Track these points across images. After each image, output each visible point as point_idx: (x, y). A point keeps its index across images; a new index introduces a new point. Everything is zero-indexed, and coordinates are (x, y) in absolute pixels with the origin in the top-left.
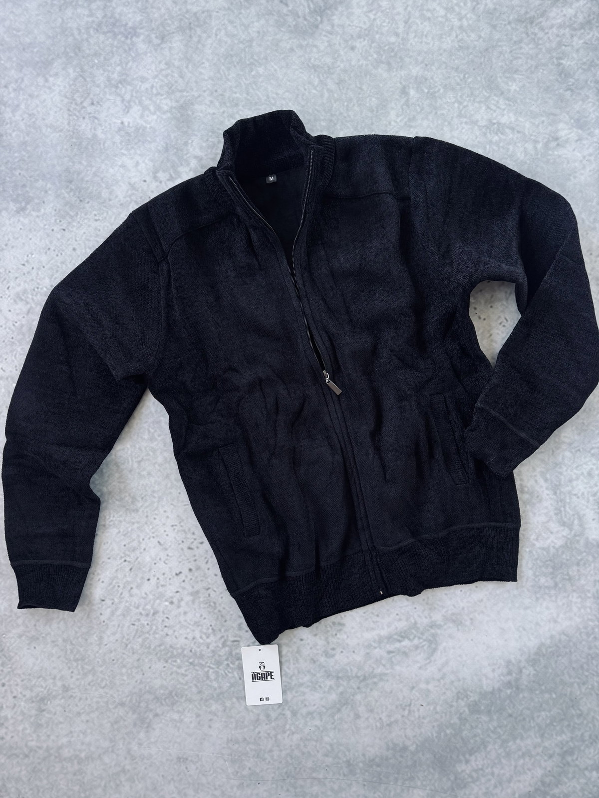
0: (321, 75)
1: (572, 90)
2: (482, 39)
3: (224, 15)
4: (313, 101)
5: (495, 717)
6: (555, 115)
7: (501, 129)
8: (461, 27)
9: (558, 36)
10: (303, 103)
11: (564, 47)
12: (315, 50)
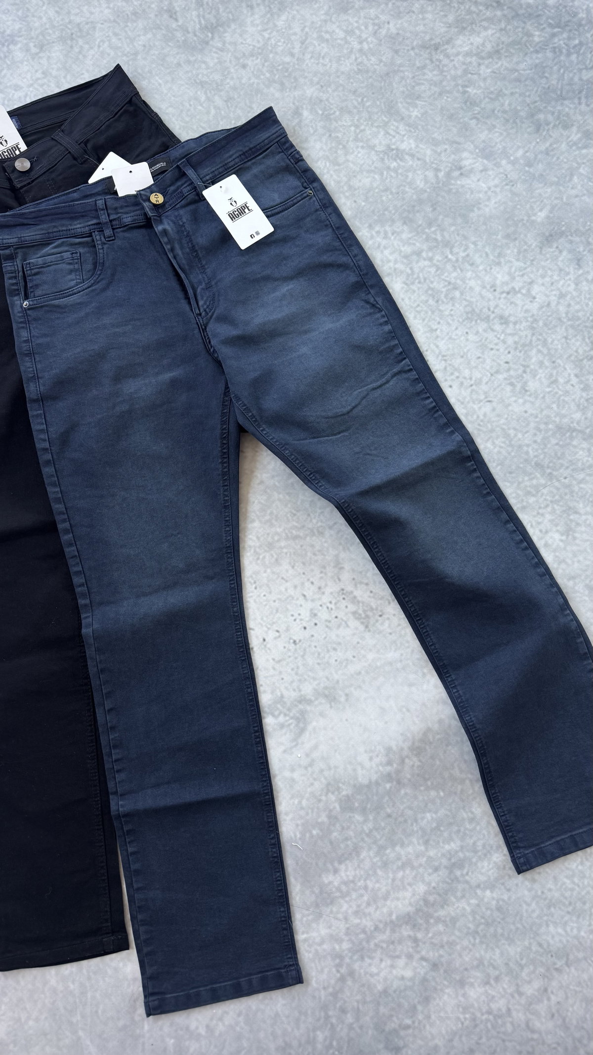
0: (208, 92)
1: (478, 119)
2: (382, 64)
3: (109, 27)
4: (198, 117)
5: (371, 817)
6: (459, 143)
7: (400, 155)
8: (361, 50)
9: (464, 63)
10: (187, 119)
11: (470, 75)
12: (203, 66)
